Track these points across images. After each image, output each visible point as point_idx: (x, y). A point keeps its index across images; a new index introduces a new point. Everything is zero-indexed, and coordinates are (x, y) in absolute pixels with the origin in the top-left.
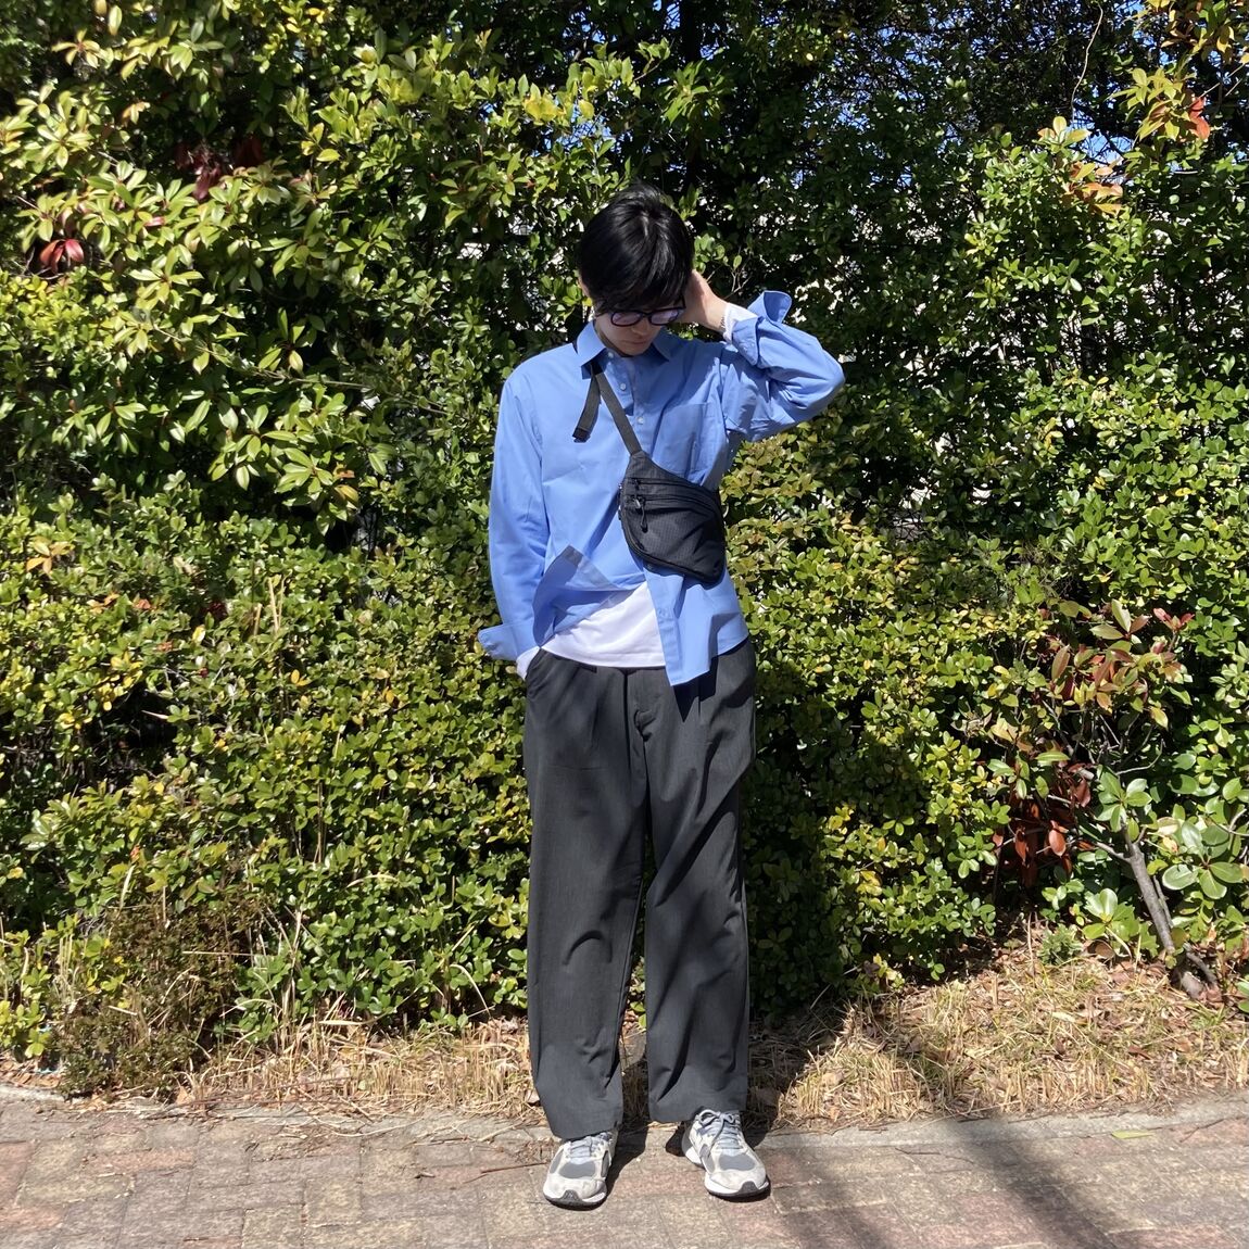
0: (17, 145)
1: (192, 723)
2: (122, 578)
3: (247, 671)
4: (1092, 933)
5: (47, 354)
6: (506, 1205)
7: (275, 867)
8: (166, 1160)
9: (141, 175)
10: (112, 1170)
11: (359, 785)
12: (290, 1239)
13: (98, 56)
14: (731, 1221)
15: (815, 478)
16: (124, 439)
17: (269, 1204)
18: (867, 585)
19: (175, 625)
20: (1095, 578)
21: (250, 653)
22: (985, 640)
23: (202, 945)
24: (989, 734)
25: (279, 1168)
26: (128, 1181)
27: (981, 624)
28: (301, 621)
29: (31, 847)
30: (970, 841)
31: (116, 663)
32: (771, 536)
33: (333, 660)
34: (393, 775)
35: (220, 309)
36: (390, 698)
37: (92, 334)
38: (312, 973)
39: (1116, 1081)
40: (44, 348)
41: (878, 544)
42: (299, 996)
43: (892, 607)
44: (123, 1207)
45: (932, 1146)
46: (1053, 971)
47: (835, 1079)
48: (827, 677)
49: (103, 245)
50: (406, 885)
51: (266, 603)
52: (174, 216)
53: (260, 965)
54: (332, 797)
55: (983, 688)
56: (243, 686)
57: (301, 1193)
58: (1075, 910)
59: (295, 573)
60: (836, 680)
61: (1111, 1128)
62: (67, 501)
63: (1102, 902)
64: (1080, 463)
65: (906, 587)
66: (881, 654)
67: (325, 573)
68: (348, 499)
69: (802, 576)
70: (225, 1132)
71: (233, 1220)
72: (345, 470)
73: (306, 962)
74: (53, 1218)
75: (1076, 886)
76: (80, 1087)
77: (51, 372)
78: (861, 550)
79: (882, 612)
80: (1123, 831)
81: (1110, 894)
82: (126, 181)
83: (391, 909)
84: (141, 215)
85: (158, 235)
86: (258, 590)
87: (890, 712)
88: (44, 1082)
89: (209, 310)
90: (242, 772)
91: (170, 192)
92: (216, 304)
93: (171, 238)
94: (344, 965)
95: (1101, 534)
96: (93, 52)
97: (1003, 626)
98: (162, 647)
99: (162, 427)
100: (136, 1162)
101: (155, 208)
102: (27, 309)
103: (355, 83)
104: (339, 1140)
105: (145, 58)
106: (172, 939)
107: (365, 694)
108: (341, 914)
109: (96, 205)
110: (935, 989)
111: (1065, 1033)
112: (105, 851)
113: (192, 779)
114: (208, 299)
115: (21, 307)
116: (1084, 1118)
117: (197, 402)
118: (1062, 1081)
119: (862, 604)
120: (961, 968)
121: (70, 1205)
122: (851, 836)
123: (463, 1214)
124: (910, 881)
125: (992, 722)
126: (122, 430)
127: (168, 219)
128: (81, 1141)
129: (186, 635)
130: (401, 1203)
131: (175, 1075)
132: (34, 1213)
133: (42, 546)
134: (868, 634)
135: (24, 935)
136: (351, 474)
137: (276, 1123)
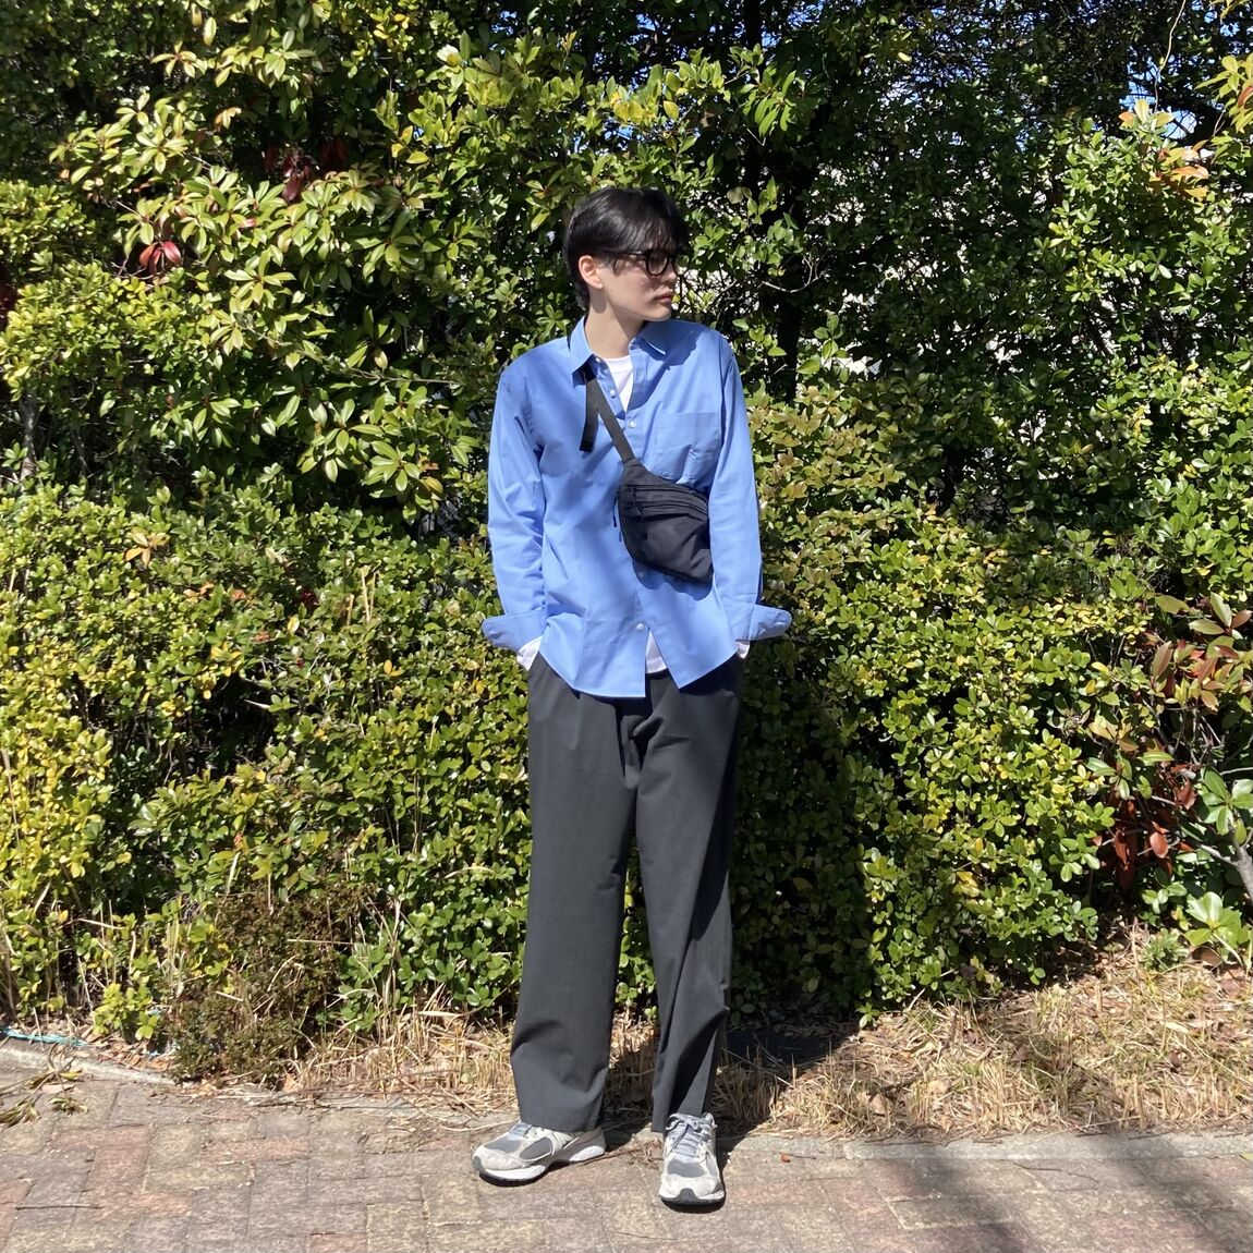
0: (116, 151)
1: (292, 712)
2: (217, 568)
3: (342, 661)
4: (1197, 938)
5: (147, 353)
6: (624, 1210)
7: (372, 856)
8: (284, 1149)
9: (233, 178)
10: (231, 1158)
11: (454, 776)
12: (414, 1237)
13: (194, 65)
14: (854, 1235)
15: (897, 468)
16: (218, 433)
17: (388, 1200)
18: (956, 578)
19: (270, 614)
20: (1194, 571)
21: (344, 644)
22: (1081, 636)
23: (304, 933)
24: (1087, 732)
25: (393, 1162)
26: (248, 1170)
27: (1077, 619)
28: (392, 612)
29: (138, 833)
30: (1073, 844)
31: (216, 653)
32: (853, 528)
33: (424, 650)
34: (486, 766)
35: (309, 307)
36: (480, 688)
37: (190, 332)
38: (412, 963)
39: (1239, 1098)
40: (145, 347)
41: (965, 535)
42: (399, 986)
43: (983, 601)
44: (247, 1196)
45: (1051, 1161)
46: (1157, 978)
47: (943, 1088)
48: (918, 672)
49: (200, 248)
50: (502, 877)
51: (357, 594)
52: (265, 217)
53: (362, 955)
54: (427, 788)
55: (1081, 685)
56: (339, 675)
57: (418, 1189)
58: (1177, 914)
59: (384, 564)
60: (926, 676)
61: (1239, 1149)
62: (164, 494)
63: (1206, 906)
64: (1169, 450)
65: (995, 579)
66: (973, 649)
67: (412, 565)
68: (433, 490)
69: (889, 570)
70: (333, 1122)
71: (355, 1214)
72: (431, 462)
73: (404, 952)
74: (181, 1206)
75: (1178, 889)
76: (190, 1072)
77: (148, 369)
78: (948, 543)
79: (973, 606)
80: (1231, 834)
81: (1215, 899)
82: (219, 185)
83: (486, 900)
84: (234, 216)
85: (252, 236)
86: (350, 581)
87: (985, 709)
88: (154, 1065)
89: (299, 308)
90: (340, 761)
91: (259, 194)
92: (306, 301)
93: (264, 239)
94: (443, 955)
95: (1198, 525)
96: (190, 62)
97: (1100, 621)
98: (260, 636)
99: (253, 420)
100: (255, 1150)
101: (245, 209)
102: (127, 309)
103: (442, 87)
104: (447, 1134)
105: (239, 67)
106: (277, 927)
107: (456, 685)
108: (439, 904)
109: (190, 208)
110: (1036, 994)
111: (1178, 1044)
112: (210, 838)
113: (291, 769)
114: (298, 297)
115: (121, 307)
116: (1210, 1136)
117: (287, 398)
118: (1182, 1096)
119: (951, 597)
120: (1061, 972)
121: (196, 1193)
122: (947, 836)
123: (582, 1218)
124: (1010, 884)
125: (1091, 719)
126: (217, 425)
127: (259, 221)
128: (197, 1127)
129: (279, 625)
130: (518, 1204)
131: (281, 1062)
132: (162, 1200)
133: (140, 537)
134: (960, 629)
135: (131, 918)
136: (435, 466)
137: (382, 1114)
